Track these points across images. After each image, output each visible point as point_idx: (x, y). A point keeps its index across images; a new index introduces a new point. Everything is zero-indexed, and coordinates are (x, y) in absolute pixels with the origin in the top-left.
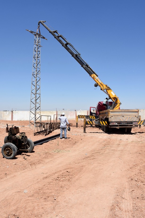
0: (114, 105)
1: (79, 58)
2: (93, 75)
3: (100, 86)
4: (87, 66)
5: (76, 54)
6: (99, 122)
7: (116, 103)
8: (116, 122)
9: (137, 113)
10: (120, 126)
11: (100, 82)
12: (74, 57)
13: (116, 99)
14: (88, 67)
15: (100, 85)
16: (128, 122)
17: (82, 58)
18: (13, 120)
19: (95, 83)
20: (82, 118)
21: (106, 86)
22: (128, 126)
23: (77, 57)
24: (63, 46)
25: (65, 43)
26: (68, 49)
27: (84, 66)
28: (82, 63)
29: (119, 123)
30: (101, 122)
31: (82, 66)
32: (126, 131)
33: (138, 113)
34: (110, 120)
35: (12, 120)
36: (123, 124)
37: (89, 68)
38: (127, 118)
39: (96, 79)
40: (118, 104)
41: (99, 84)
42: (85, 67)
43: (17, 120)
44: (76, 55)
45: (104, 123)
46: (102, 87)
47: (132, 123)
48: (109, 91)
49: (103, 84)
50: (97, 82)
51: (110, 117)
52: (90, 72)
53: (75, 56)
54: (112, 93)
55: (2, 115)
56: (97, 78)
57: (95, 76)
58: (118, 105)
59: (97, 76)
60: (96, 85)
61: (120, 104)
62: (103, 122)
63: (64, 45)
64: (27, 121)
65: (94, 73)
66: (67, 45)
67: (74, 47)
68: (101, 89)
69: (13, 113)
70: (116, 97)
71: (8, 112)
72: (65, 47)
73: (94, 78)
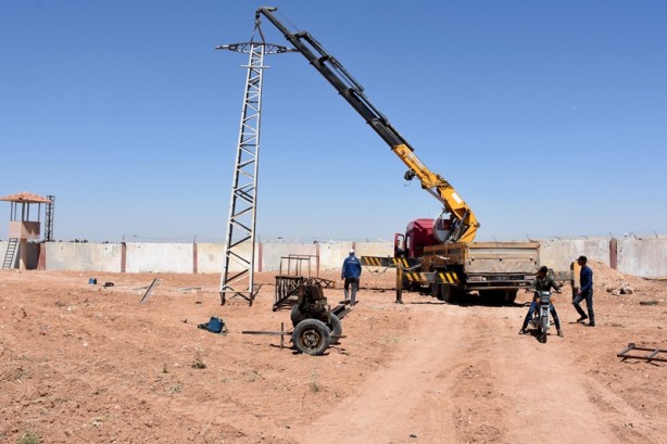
0: (462, 228)
1: (359, 101)
2: (401, 148)
3: (420, 178)
4: (383, 121)
5: (350, 87)
6: (437, 276)
7: (465, 225)
8: (483, 275)
9: (534, 252)
10: (492, 284)
11: (421, 166)
12: (344, 96)
13: (465, 212)
14: (386, 125)
15: (421, 175)
16: (512, 276)
17: (369, 100)
18: (128, 270)
19: (407, 169)
20: (372, 264)
21: (438, 177)
22: (512, 284)
23: (354, 97)
24: (312, 63)
25: (319, 56)
26: (327, 74)
27: (375, 123)
28: (367, 113)
29: (490, 276)
30: (442, 275)
31: (369, 122)
32: (507, 298)
33: (538, 252)
34: (468, 269)
35: (123, 271)
36: (499, 280)
37: (389, 126)
38: (510, 263)
39: (410, 159)
40: (472, 226)
41: (418, 172)
42: (378, 125)
43: (137, 271)
44: (351, 91)
45: (450, 278)
46: (425, 180)
47: (522, 278)
48: (445, 193)
49: (428, 172)
50: (413, 166)
51: (467, 261)
52: (393, 139)
53: (347, 93)
54: (455, 196)
55: (93, 256)
56: (411, 155)
57: (406, 149)
58: (472, 228)
59: (412, 150)
60: (409, 177)
61: (478, 226)
62: (448, 275)
63: (316, 62)
64: (169, 273)
65: (404, 142)
66: (325, 63)
67: (345, 68)
68: (424, 187)
69: (128, 248)
70: (467, 208)
71: (109, 246)
72: (318, 65)
73: (402, 157)
